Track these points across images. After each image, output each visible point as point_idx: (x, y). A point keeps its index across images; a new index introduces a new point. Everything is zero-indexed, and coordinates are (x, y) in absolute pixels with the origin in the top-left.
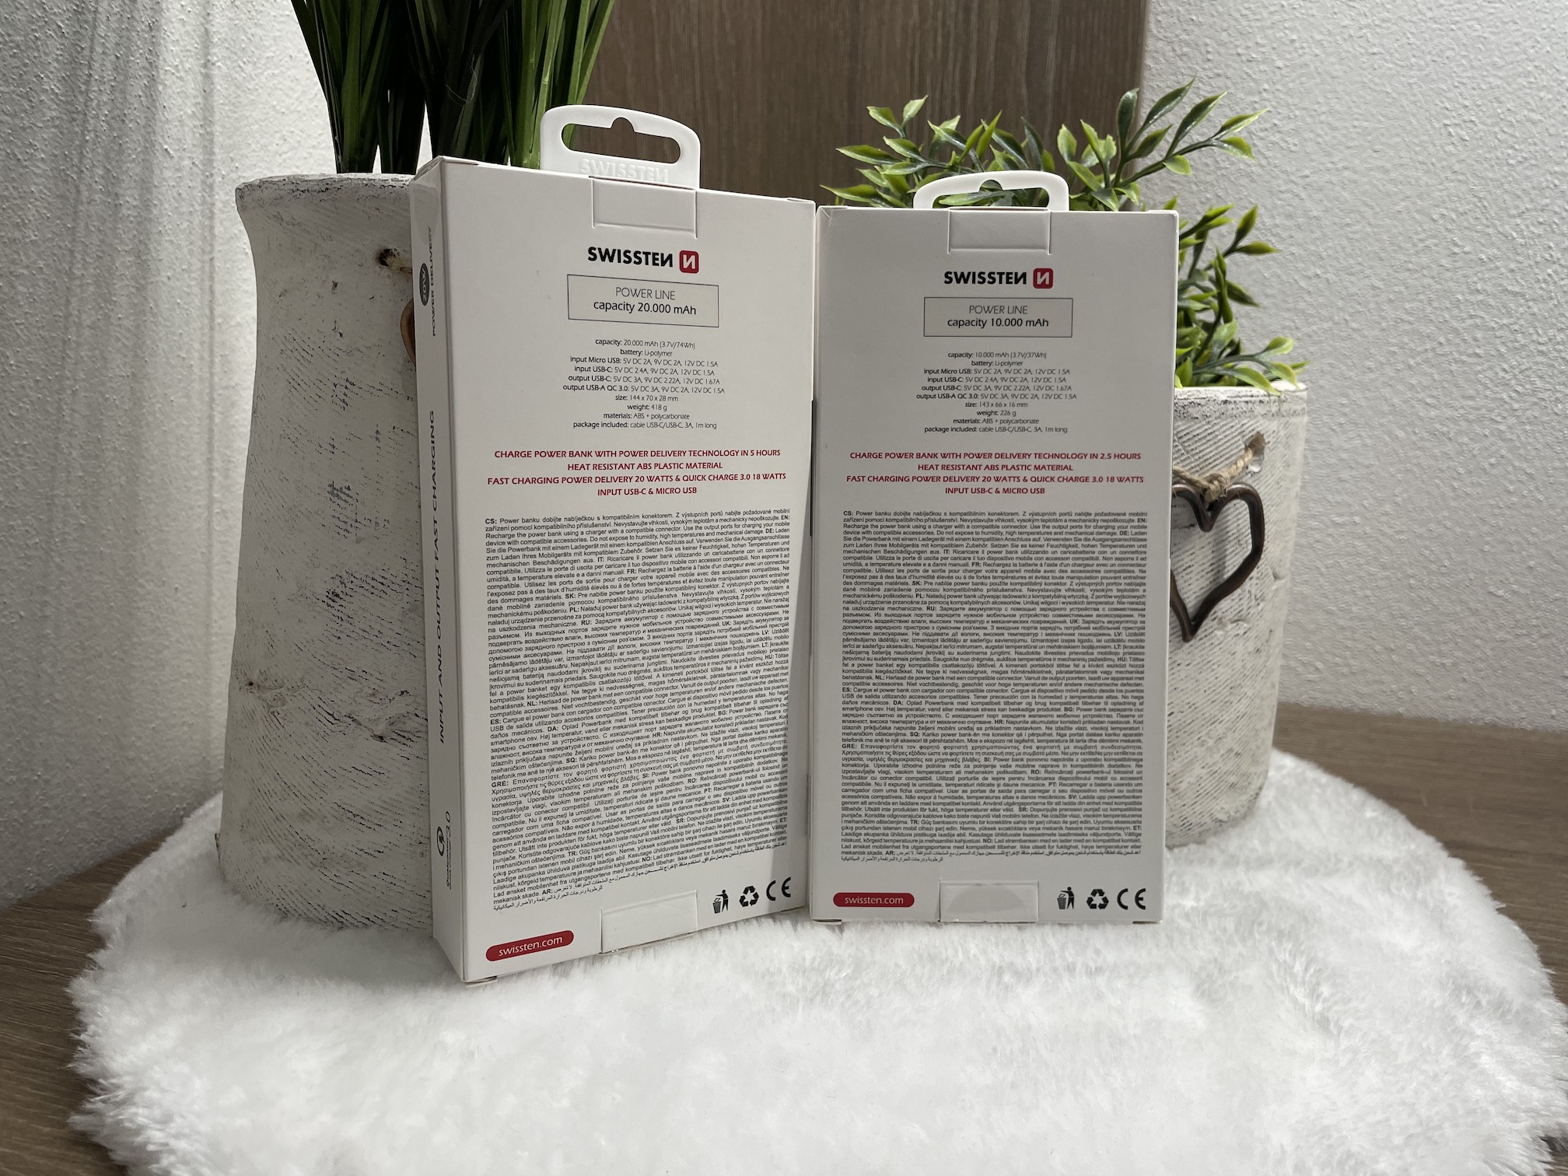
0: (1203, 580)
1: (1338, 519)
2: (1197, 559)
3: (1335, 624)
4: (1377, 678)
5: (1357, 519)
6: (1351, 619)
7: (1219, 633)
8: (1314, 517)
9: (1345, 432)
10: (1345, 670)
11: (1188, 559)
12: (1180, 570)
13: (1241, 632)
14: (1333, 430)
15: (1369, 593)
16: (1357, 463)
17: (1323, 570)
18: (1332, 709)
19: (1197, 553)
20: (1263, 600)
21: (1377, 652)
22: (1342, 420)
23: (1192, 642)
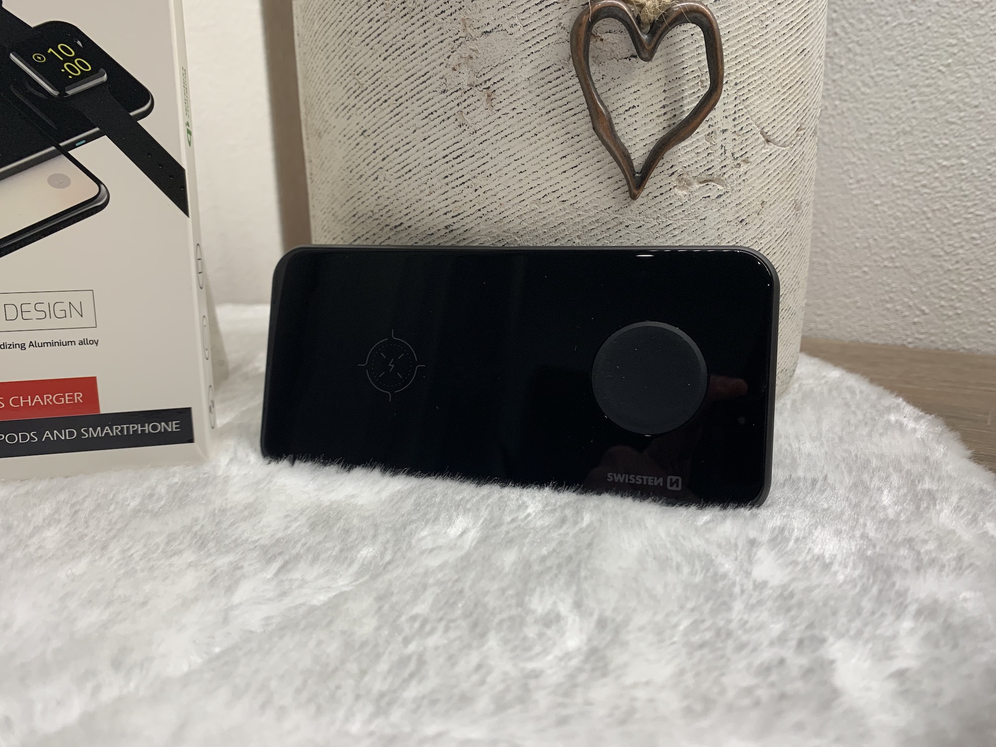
0: (653, 124)
1: (945, 163)
2: (643, 99)
3: (941, 266)
4: (982, 319)
5: (965, 161)
6: (957, 262)
7: (681, 193)
8: (920, 162)
9: (952, 73)
10: (951, 313)
11: (632, 98)
12: (621, 111)
13: (714, 194)
14: (940, 71)
15: (975, 235)
16: (965, 104)
17: (930, 215)
18: (937, 349)
19: (643, 91)
20: (746, 161)
21: (983, 294)
22: (950, 61)
23: (640, 200)
